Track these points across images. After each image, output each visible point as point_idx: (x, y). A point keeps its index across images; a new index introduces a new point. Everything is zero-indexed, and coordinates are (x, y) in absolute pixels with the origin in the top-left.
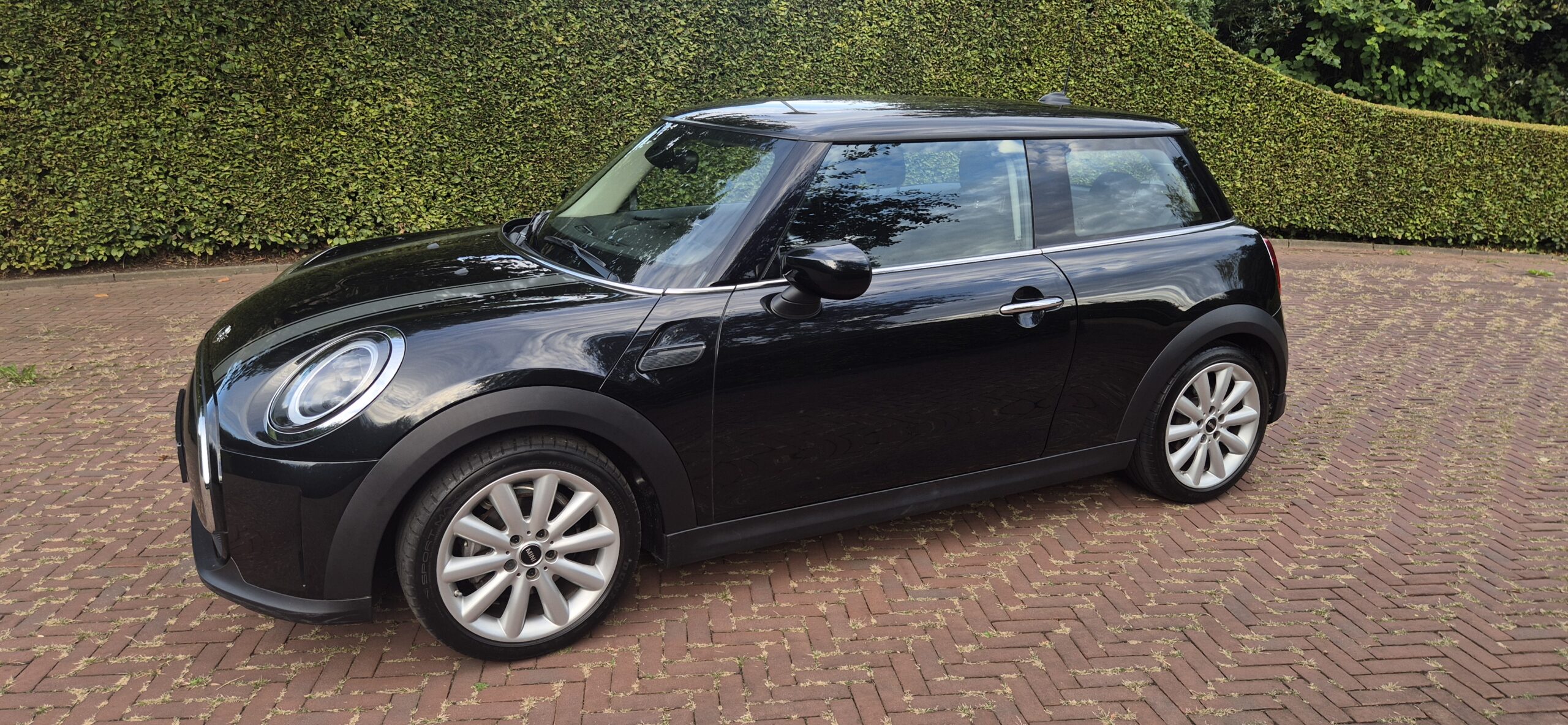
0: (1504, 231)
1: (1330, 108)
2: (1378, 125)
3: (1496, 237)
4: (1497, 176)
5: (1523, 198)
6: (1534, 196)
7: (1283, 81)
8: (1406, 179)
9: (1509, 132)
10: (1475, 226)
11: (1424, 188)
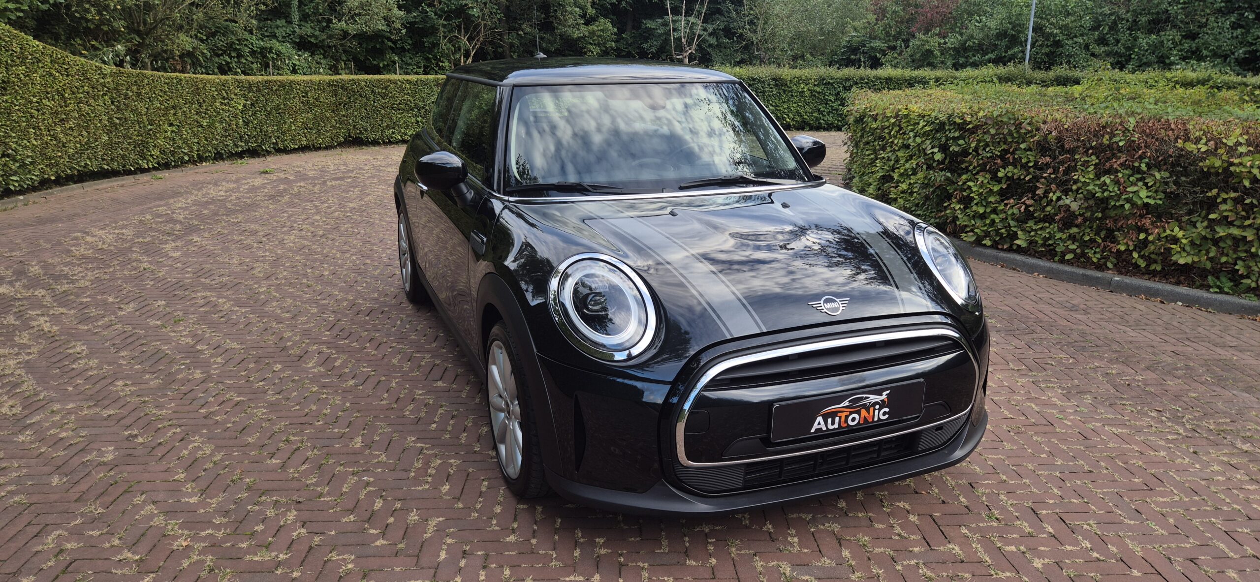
0: (197, 151)
1: (77, 68)
2: (110, 80)
3: (195, 156)
4: (184, 111)
5: (201, 126)
6: (205, 124)
7: (38, 46)
8: (138, 121)
9: (181, 80)
10: (183, 150)
11: (149, 127)
